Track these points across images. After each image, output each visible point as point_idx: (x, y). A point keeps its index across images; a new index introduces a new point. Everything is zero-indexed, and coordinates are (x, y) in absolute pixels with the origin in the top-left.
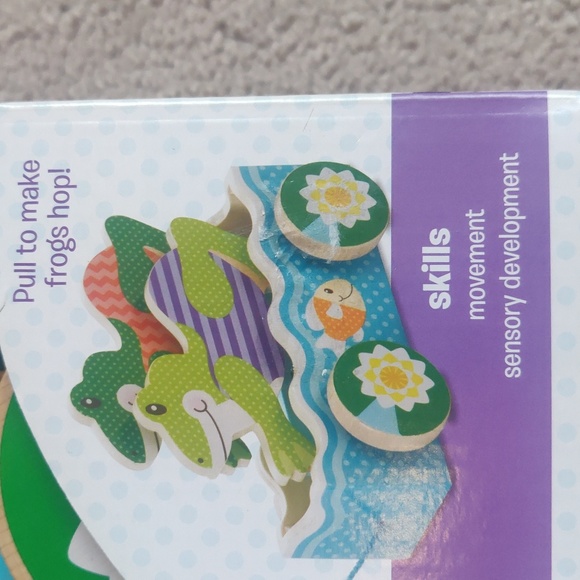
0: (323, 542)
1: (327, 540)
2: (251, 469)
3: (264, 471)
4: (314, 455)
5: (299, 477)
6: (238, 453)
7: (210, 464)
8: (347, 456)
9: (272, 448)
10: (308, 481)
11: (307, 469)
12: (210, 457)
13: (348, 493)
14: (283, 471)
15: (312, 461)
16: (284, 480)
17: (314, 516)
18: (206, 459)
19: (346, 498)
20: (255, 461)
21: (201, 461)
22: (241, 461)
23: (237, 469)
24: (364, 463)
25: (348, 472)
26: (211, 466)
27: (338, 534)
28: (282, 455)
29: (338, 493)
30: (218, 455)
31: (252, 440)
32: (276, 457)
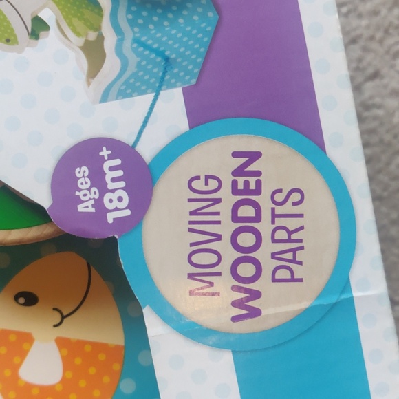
0: (123, 84)
1: (126, 83)
2: (51, 38)
3: (63, 38)
4: (102, 16)
5: (92, 36)
6: (38, 27)
7: (16, 42)
8: (129, 11)
9: (66, 18)
10: (101, 38)
11: (98, 29)
12: (15, 36)
13: (136, 41)
14: (78, 34)
15: (101, 21)
16: (81, 41)
17: (112, 65)
18: (12, 38)
19: (135, 45)
20: (53, 32)
21: (8, 41)
22: (42, 33)
23: (40, 41)
24: (145, 14)
25: (132, 23)
26: (17, 43)
27: (134, 75)
28: (75, 21)
29: (128, 43)
30: (21, 33)
31: (47, 15)
32: (70, 24)
